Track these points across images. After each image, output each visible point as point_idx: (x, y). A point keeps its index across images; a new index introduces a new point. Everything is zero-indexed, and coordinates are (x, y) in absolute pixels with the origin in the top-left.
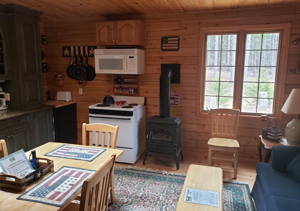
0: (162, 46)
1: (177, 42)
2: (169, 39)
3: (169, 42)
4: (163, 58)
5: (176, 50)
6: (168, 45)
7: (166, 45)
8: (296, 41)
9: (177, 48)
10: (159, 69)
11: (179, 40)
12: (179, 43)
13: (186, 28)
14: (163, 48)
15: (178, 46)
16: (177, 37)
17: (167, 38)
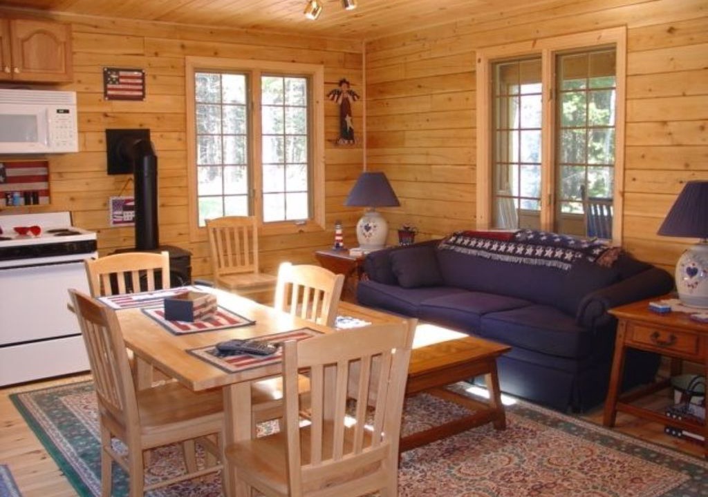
0: (106, 89)
1: (140, 81)
2: (122, 73)
3: (121, 80)
4: (109, 114)
5: (140, 98)
6: (121, 86)
7: (115, 86)
8: (330, 94)
9: (140, 93)
10: (101, 141)
11: (143, 78)
12: (143, 84)
13: (156, 54)
14: (110, 92)
15: (143, 90)
16: (140, 71)
17: (117, 71)
